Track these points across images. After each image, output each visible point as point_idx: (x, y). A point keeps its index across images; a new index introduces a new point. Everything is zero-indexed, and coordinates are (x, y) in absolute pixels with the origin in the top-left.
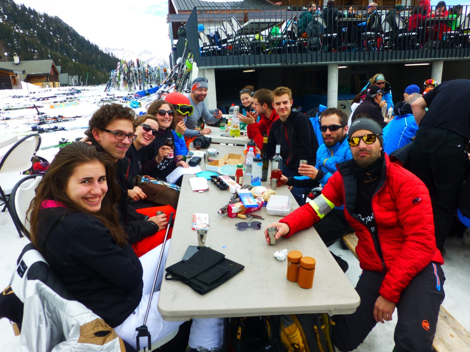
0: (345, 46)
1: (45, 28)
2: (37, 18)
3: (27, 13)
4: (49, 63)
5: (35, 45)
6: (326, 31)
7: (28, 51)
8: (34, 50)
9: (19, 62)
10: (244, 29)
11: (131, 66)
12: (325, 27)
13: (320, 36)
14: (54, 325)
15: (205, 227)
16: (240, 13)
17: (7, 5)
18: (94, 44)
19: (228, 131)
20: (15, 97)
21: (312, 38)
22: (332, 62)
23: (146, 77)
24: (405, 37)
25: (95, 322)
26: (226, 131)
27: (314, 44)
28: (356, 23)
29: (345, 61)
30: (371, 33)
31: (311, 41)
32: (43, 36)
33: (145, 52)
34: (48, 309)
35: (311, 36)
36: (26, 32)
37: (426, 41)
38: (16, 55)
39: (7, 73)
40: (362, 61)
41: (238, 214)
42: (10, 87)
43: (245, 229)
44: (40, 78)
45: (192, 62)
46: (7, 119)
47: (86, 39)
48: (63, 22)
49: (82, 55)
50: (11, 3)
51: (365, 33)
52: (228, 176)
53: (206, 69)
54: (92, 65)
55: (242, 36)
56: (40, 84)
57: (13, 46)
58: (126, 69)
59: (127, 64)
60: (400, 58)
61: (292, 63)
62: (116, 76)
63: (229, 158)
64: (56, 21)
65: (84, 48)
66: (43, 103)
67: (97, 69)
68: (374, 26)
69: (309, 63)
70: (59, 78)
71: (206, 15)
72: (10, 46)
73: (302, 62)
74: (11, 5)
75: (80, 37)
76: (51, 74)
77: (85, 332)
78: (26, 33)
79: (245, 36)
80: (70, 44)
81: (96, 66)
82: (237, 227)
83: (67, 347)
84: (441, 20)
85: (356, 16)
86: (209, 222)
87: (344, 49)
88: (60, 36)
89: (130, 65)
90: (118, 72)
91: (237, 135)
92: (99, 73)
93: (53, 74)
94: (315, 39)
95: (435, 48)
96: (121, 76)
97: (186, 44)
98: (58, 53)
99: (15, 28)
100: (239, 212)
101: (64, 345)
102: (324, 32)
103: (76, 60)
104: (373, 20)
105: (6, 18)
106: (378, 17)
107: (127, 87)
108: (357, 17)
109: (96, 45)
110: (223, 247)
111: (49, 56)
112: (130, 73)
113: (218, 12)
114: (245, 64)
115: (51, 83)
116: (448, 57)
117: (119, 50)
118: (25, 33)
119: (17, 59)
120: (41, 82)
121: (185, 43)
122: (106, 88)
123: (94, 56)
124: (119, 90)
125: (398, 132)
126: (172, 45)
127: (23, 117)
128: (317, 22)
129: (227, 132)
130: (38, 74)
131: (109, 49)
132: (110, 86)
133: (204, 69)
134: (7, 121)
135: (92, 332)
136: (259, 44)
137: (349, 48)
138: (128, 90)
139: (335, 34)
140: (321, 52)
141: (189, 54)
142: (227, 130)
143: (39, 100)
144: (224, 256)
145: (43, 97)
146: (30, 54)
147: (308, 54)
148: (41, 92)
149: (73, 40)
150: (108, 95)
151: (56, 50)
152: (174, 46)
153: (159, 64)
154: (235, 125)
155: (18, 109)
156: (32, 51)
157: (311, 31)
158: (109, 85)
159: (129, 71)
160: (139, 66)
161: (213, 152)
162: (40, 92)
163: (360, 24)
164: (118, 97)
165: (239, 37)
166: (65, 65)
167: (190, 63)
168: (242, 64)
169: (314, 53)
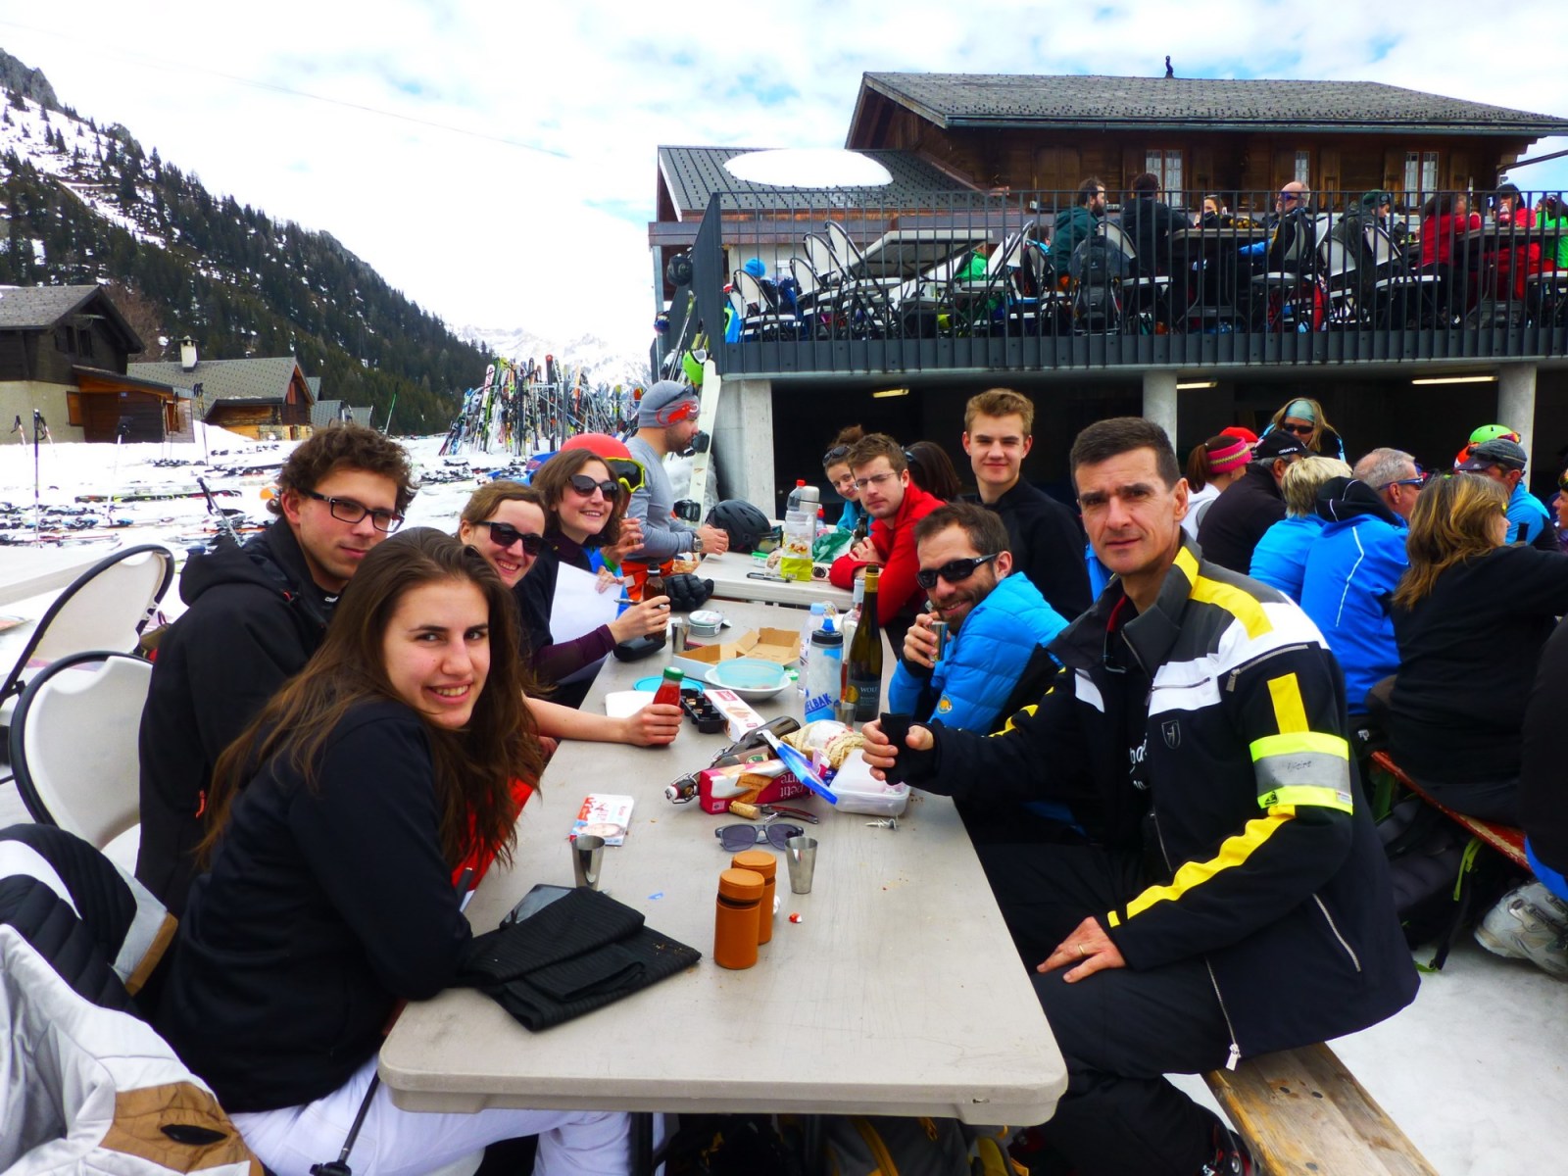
0: (1198, 315)
1: (287, 266)
2: (267, 238)
3: (238, 222)
4: (288, 365)
5: (254, 315)
6: (1134, 269)
7: (229, 333)
8: (248, 330)
9: (196, 364)
10: (868, 262)
11: (529, 377)
12: (1132, 256)
13: (1115, 283)
14: (42, 1087)
15: (613, 836)
16: (877, 220)
17: (183, 198)
18: (431, 315)
19: (776, 563)
20: (163, 464)
21: (1088, 291)
22: (1153, 365)
23: (573, 413)
24: (1398, 289)
25: (172, 1092)
26: (769, 563)
27: (1094, 309)
28: (1230, 243)
29: (1200, 361)
30: (1282, 275)
31: (1085, 297)
32: (280, 290)
33: (588, 340)
34: (28, 1028)
35: (1084, 283)
36: (231, 276)
37: (1473, 302)
38: (189, 343)
39: (152, 395)
40: (1255, 363)
41: (734, 803)
42: (155, 436)
43: (745, 847)
44: (254, 414)
45: (701, 361)
46: (123, 524)
47: (409, 298)
48: (343, 249)
49: (390, 347)
50: (195, 195)
51: (1262, 276)
52: (735, 691)
53: (746, 380)
54: (421, 377)
55: (863, 282)
56: (253, 430)
57: (188, 318)
58: (511, 387)
59: (515, 372)
60: (1385, 356)
61: (1021, 367)
62: (479, 408)
63: (759, 641)
64: (325, 245)
65: (399, 325)
66: (244, 484)
67: (433, 390)
68: (1291, 253)
69: (1079, 367)
70: (312, 412)
71: (768, 224)
72: (179, 316)
73: (1055, 364)
74: (195, 198)
75: (391, 294)
76: (289, 402)
77: (131, 1117)
78: (230, 280)
79: (870, 283)
80: (358, 313)
81: (433, 381)
82: (719, 840)
83: (63, 1155)
84: (1517, 237)
85: (1232, 221)
86: (631, 819)
87: (1195, 324)
88: (329, 289)
89: (525, 374)
90: (486, 394)
91: (800, 577)
92: (439, 401)
93: (294, 402)
94: (1097, 293)
95: (1503, 325)
96: (494, 406)
97: (690, 306)
98: (320, 339)
99: (199, 265)
100: (737, 797)
101: (56, 1148)
102: (1127, 271)
103: (371, 362)
104: (1287, 235)
105: (176, 236)
106: (1305, 227)
107: (512, 442)
108: (1235, 227)
109: (436, 319)
110: (653, 897)
111: (292, 349)
112: (522, 400)
113: (808, 215)
114: (868, 368)
115: (286, 429)
116: (1551, 354)
117: (505, 335)
118: (226, 280)
119: (189, 355)
120: (255, 424)
121: (688, 303)
122: (446, 445)
123: (427, 351)
124: (485, 450)
125: (1335, 575)
126: (658, 314)
127: (172, 520)
128: (1102, 241)
129: (771, 567)
130: (247, 400)
131: (477, 329)
132: (458, 437)
133: (738, 382)
134: (122, 531)
135: (155, 1119)
136: (917, 308)
137: (1211, 323)
138: (514, 450)
139: (1165, 279)
140: (1119, 333)
141: (698, 336)
142: (773, 560)
143: (232, 473)
144: (642, 918)
145: (247, 465)
146: (234, 341)
147: (1075, 338)
148: (244, 451)
149: (367, 303)
150: (447, 464)
151: (314, 333)
152: (662, 318)
153: (628, 379)
154: (795, 542)
155: (165, 497)
156: (243, 332)
157: (1085, 267)
158: (455, 435)
159: (522, 393)
160: (552, 378)
161: (706, 622)
162: (240, 452)
163: (1245, 248)
164: (476, 471)
165: (853, 284)
166: (336, 377)
167: (697, 362)
168: (859, 369)
169: (1095, 336)
